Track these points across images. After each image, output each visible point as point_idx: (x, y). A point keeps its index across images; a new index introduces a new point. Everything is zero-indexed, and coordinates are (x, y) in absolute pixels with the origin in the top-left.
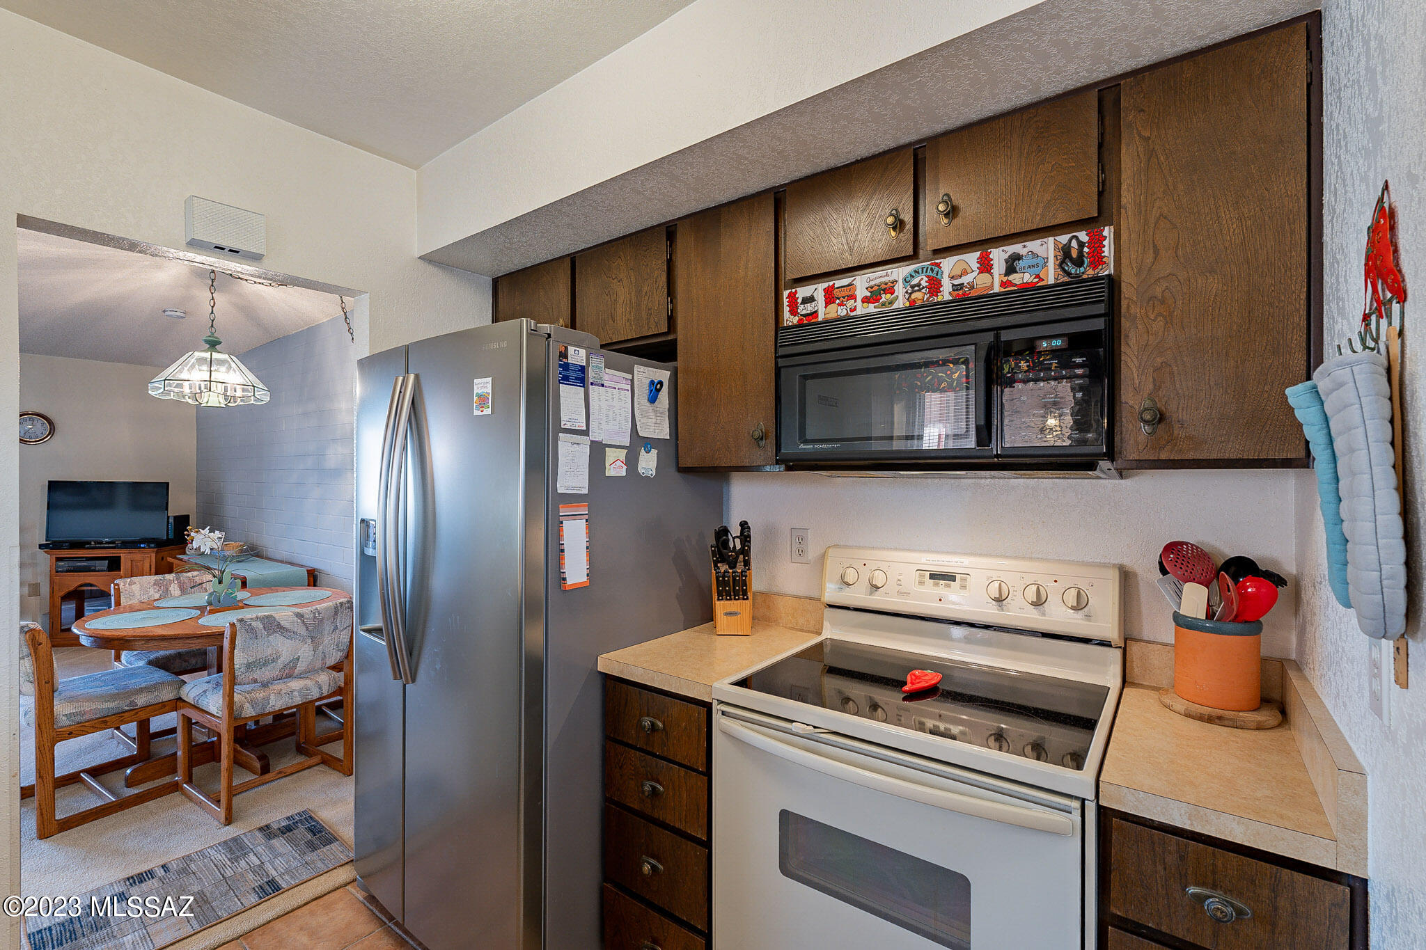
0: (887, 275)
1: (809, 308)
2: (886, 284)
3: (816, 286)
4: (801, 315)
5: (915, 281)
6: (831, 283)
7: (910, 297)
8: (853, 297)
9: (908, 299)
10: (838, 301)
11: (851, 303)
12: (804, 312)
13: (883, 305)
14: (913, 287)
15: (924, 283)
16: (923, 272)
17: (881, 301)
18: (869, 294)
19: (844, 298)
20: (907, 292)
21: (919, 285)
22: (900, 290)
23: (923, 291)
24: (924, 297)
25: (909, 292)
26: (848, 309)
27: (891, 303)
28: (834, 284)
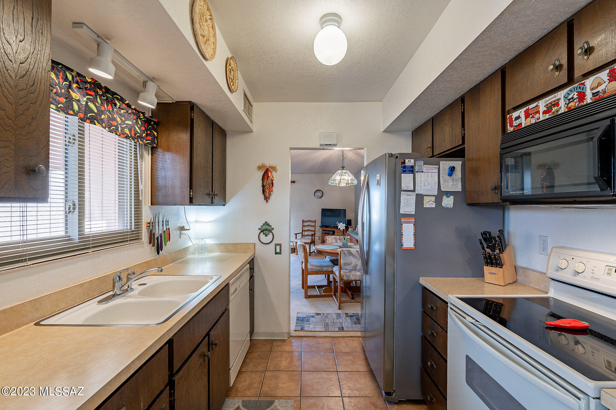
0: (555, 97)
1: (518, 122)
2: (555, 102)
3: (520, 110)
4: (515, 126)
5: (570, 97)
6: (527, 107)
7: (567, 106)
8: (538, 112)
9: (567, 107)
10: (531, 116)
11: (537, 116)
12: (516, 125)
13: (554, 113)
14: (569, 100)
15: (575, 96)
16: (574, 90)
17: (552, 111)
18: (546, 109)
19: (534, 113)
20: (566, 104)
21: (572, 98)
22: (562, 103)
23: (575, 101)
24: (575, 104)
25: (567, 103)
26: (536, 119)
27: (557, 111)
28: (529, 107)
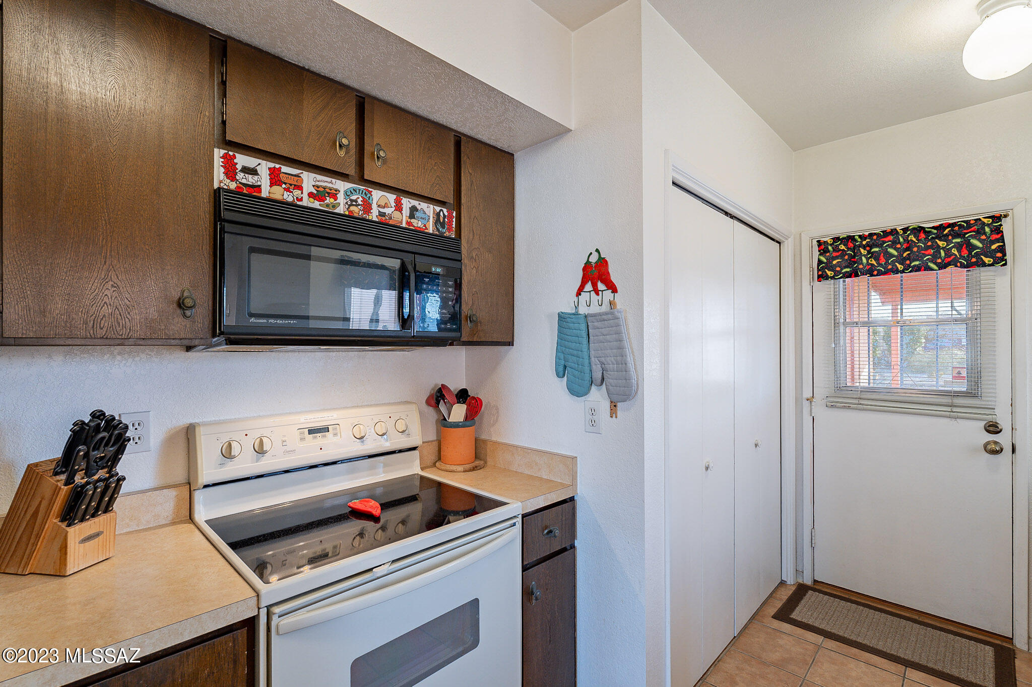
0: (331, 182)
1: (251, 180)
2: (331, 190)
3: (260, 161)
4: (240, 183)
5: (354, 198)
6: (277, 166)
7: (349, 208)
8: (300, 188)
9: (347, 209)
10: (284, 186)
11: (297, 193)
12: (244, 181)
13: (328, 205)
14: (352, 201)
15: (360, 202)
16: (359, 193)
17: (326, 202)
18: (315, 192)
19: (291, 185)
20: (347, 203)
21: (356, 201)
22: (341, 198)
23: (359, 207)
24: (359, 212)
25: (349, 203)
26: (295, 198)
27: (334, 207)
28: (280, 168)
